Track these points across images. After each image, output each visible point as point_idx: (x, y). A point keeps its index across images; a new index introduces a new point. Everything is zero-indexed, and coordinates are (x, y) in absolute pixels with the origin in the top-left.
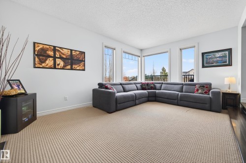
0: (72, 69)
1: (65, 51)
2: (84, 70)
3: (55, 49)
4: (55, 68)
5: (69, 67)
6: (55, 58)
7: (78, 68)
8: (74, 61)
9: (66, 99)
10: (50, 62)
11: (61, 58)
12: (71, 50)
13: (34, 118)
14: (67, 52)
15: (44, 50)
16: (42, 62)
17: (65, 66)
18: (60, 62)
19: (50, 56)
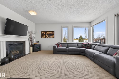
0: (50, 38)
1: (48, 32)
2: (54, 38)
3: (46, 32)
4: (46, 38)
5: (49, 37)
6: (46, 35)
7: (52, 37)
8: (51, 35)
9: (48, 47)
10: (44, 36)
11: (47, 35)
12: (50, 32)
13: (40, 50)
14: (49, 33)
15: (43, 33)
16: (43, 36)
17: (48, 37)
18: (47, 36)
19: (44, 35)
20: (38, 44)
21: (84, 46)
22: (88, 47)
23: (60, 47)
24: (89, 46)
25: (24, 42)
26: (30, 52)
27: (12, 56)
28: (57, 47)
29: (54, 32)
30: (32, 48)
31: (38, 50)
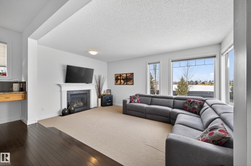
0: (127, 84)
2: (133, 84)
3: (121, 75)
4: (120, 84)
6: (120, 79)
7: (130, 84)
8: (128, 79)
10: (119, 82)
11: (123, 79)
13: (111, 105)
14: (125, 75)
15: (117, 77)
16: (117, 82)
17: (124, 83)
18: (122, 81)
19: (119, 79)
20: (110, 94)
21: (187, 105)
22: (194, 108)
23: (134, 102)
24: (196, 107)
25: (89, 91)
26: (98, 105)
27: (73, 109)
28: (131, 102)
29: (133, 73)
30: (100, 100)
31: (108, 104)
